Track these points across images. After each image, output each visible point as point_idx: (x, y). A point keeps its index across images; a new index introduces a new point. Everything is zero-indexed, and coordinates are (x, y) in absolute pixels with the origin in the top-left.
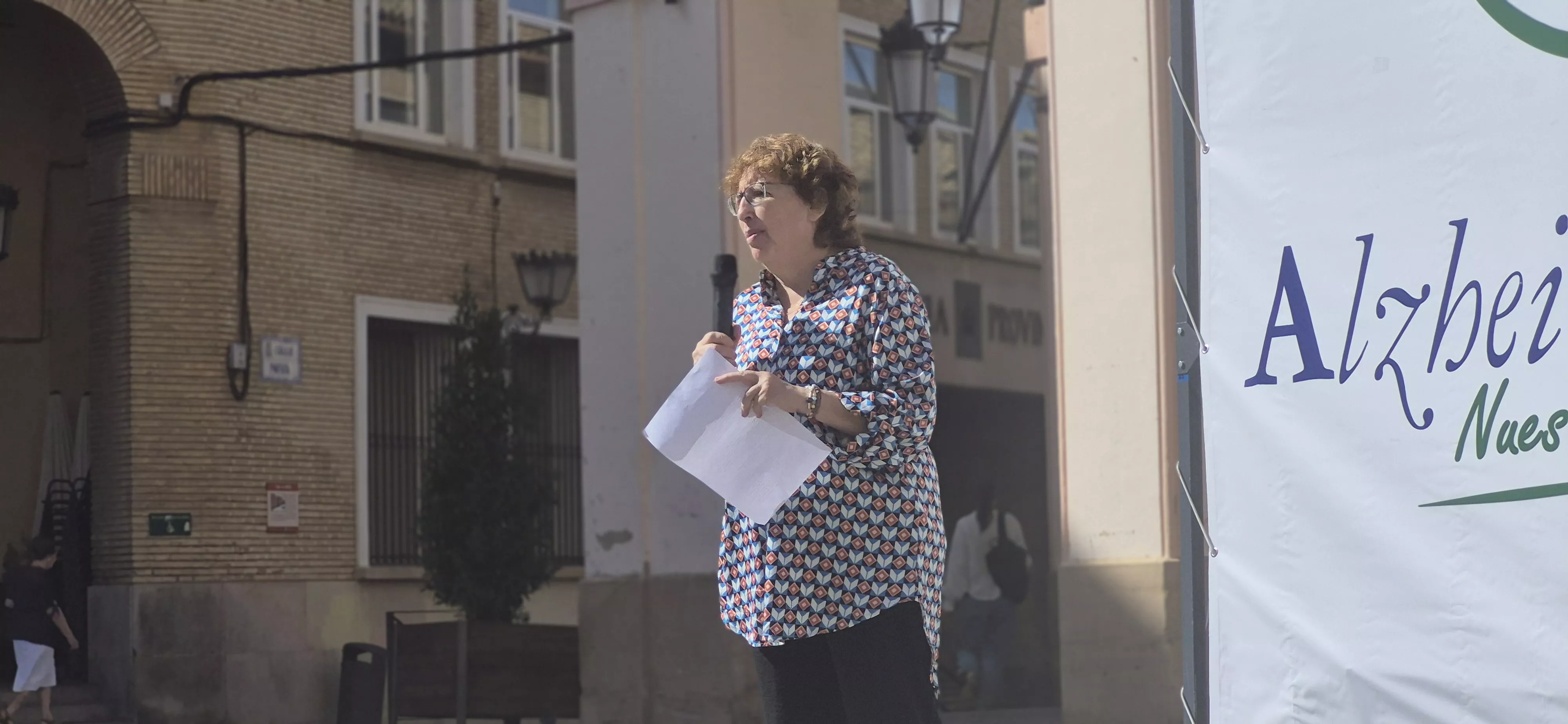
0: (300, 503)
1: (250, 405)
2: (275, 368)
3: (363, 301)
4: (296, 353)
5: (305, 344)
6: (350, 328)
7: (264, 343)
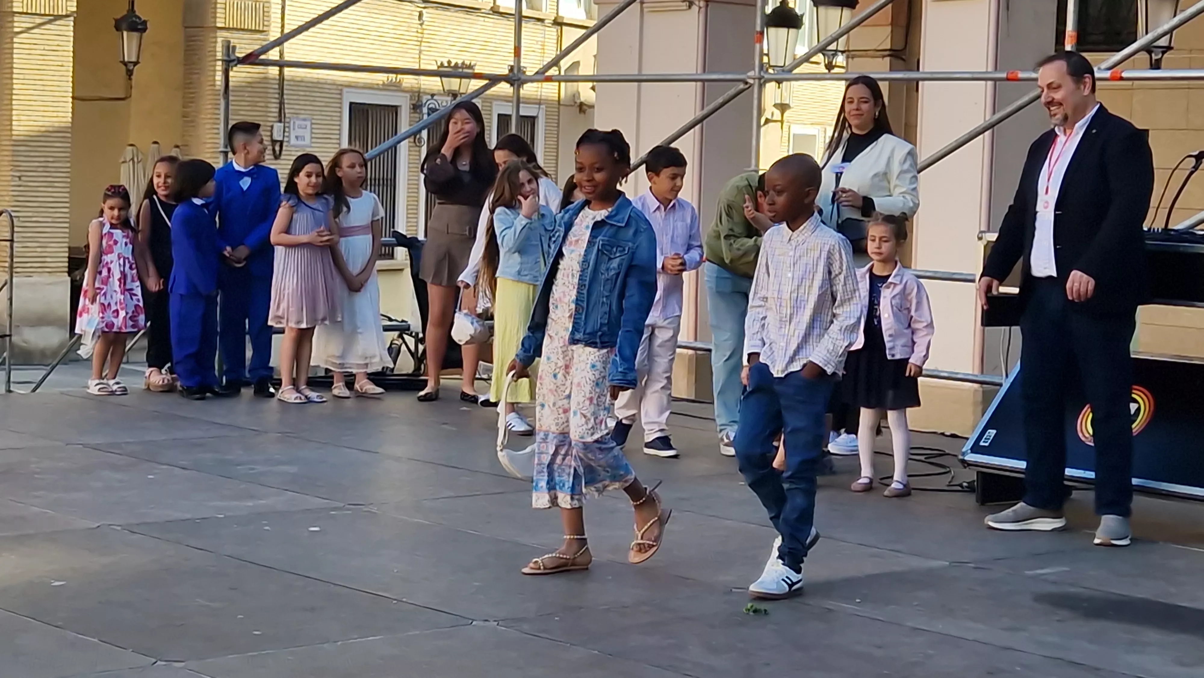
1: (283, 162)
2: (297, 138)
3: (347, 92)
4: (309, 127)
5: (314, 121)
6: (339, 110)
7: (292, 123)
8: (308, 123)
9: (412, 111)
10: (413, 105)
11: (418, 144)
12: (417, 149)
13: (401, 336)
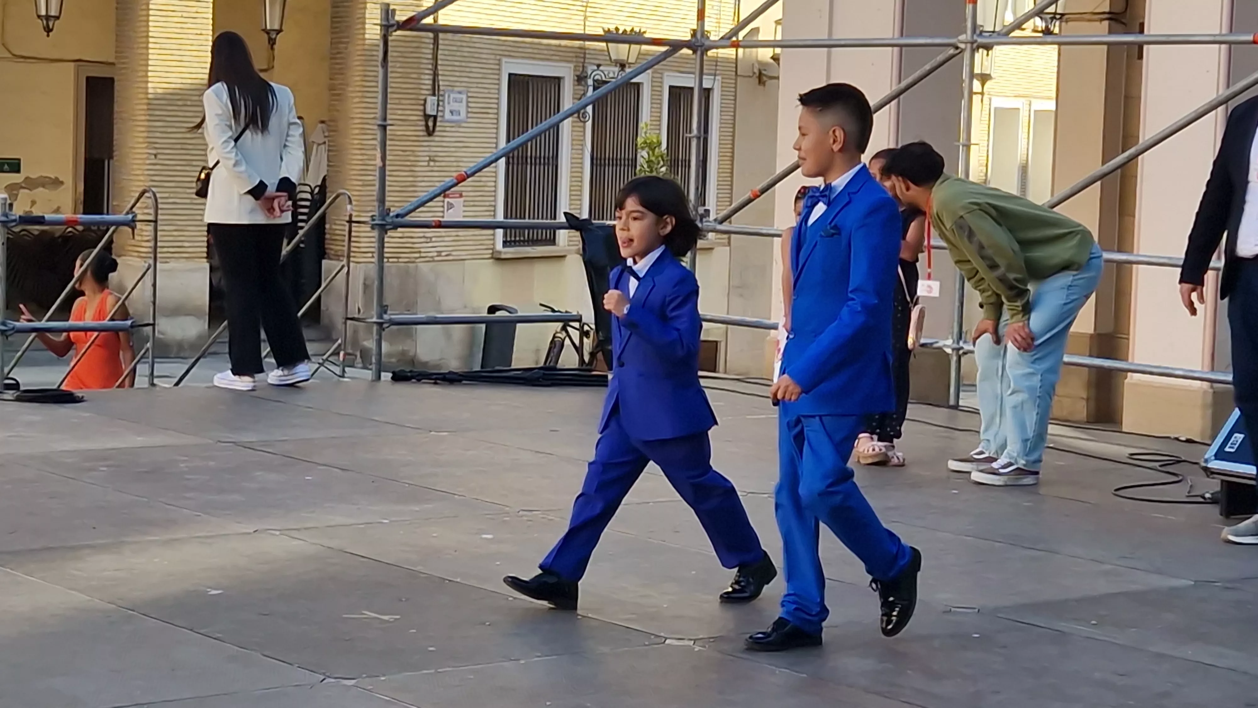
0: (464, 206)
1: (437, 139)
2: (452, 112)
3: (506, 62)
4: (464, 101)
5: (470, 94)
6: (497, 82)
7: (446, 96)
8: (464, 97)
9: (576, 83)
10: (577, 76)
11: (582, 119)
12: (582, 124)
13: (564, 329)
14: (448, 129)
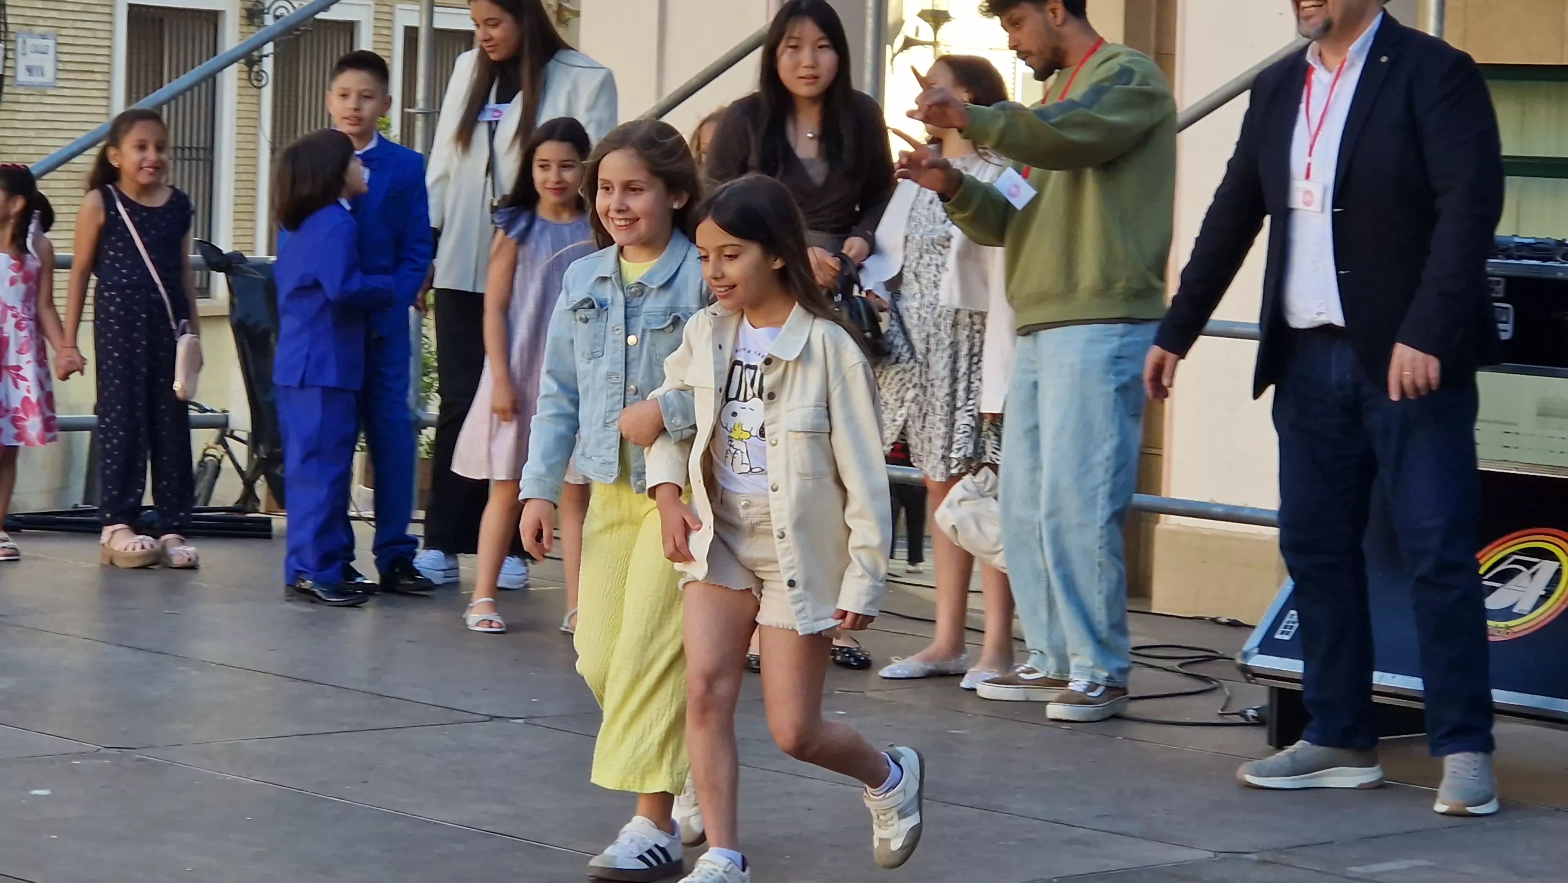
1: (3, 115)
2: (29, 70)
4: (51, 51)
5: (61, 40)
6: (107, 18)
7: (20, 41)
8: (51, 43)
9: (245, 22)
10: (247, 10)
11: (255, 83)
12: (254, 91)
13: (221, 441)
14: (23, 98)
